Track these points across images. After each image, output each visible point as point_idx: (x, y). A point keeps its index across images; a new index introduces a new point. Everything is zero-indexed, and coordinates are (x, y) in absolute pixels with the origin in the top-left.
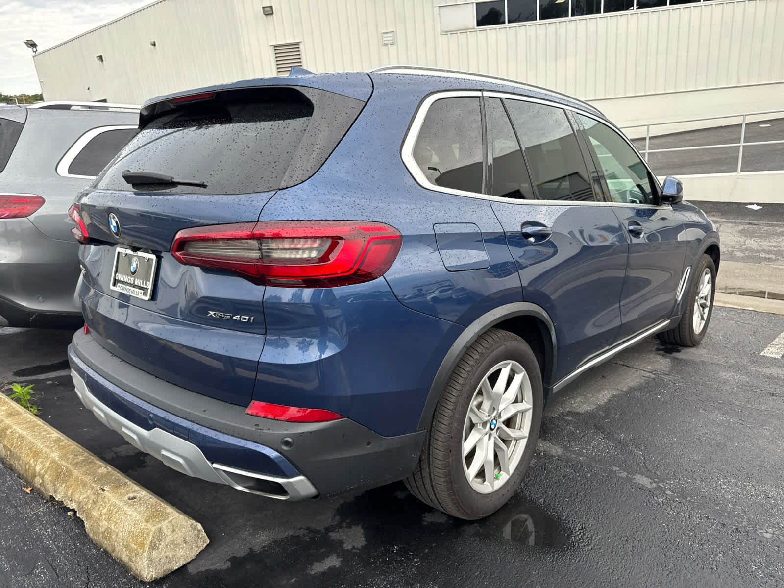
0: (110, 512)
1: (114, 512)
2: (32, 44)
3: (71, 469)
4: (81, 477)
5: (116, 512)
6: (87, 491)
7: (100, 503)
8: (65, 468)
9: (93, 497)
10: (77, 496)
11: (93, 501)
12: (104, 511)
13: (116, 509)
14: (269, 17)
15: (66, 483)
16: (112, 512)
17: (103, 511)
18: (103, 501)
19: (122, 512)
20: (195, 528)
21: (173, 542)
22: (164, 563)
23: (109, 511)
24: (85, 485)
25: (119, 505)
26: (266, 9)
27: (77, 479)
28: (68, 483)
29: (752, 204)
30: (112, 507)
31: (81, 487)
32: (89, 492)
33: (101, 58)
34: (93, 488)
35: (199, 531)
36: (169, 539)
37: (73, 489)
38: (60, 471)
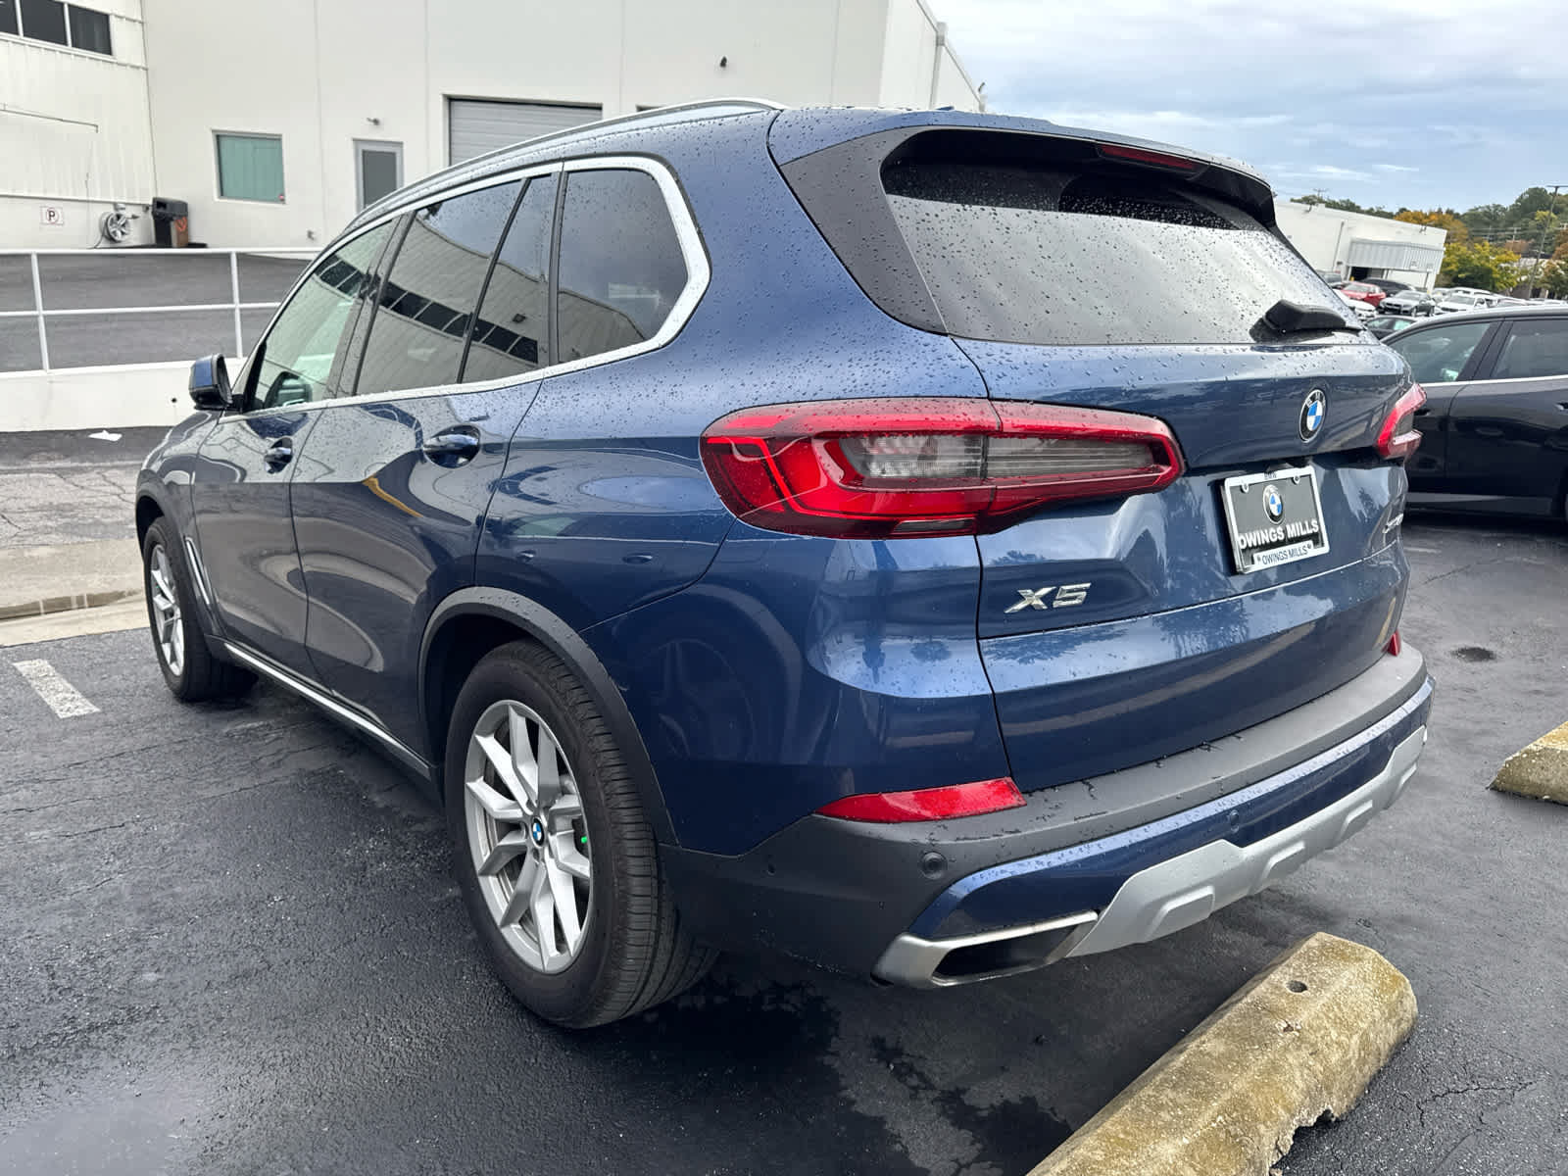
0: (1341, 1023)
1: (1340, 1015)
3: (1227, 1096)
4: (1252, 1074)
5: (1341, 1010)
6: (1290, 1065)
7: (1320, 1039)
8: (1220, 1118)
9: (1304, 1053)
10: (1294, 1093)
11: (1311, 1054)
12: (1334, 1034)
13: (1335, 1007)
15: (1256, 1119)
16: (1339, 1018)
17: (1334, 1038)
18: (1315, 1031)
19: (1342, 998)
23: (1336, 1023)
24: (1274, 1068)
25: (1329, 999)
27: (1257, 1087)
28: (1261, 1115)
29: (100, 430)
30: (1331, 1015)
31: (1277, 1078)
32: (1291, 1060)
34: (1286, 1049)
37: (1277, 1102)
38: (1222, 1135)
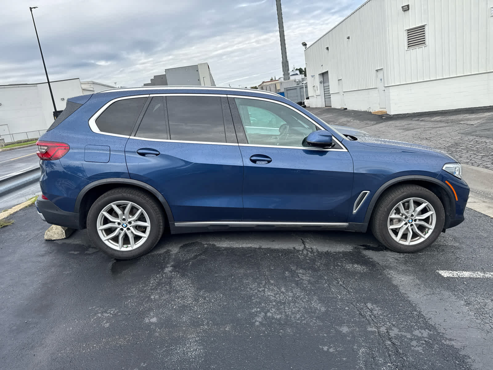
2: (305, 44)
14: (406, 12)
20: (62, 231)
21: (54, 232)
22: (50, 237)
26: (404, 7)
33: (328, 48)
35: (63, 233)
36: (54, 231)
